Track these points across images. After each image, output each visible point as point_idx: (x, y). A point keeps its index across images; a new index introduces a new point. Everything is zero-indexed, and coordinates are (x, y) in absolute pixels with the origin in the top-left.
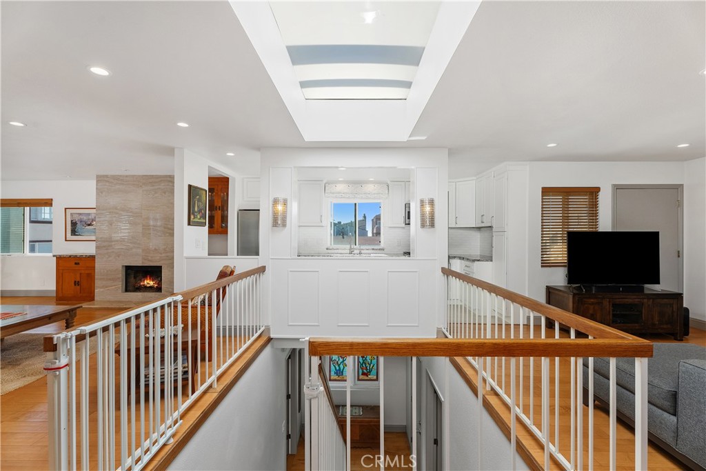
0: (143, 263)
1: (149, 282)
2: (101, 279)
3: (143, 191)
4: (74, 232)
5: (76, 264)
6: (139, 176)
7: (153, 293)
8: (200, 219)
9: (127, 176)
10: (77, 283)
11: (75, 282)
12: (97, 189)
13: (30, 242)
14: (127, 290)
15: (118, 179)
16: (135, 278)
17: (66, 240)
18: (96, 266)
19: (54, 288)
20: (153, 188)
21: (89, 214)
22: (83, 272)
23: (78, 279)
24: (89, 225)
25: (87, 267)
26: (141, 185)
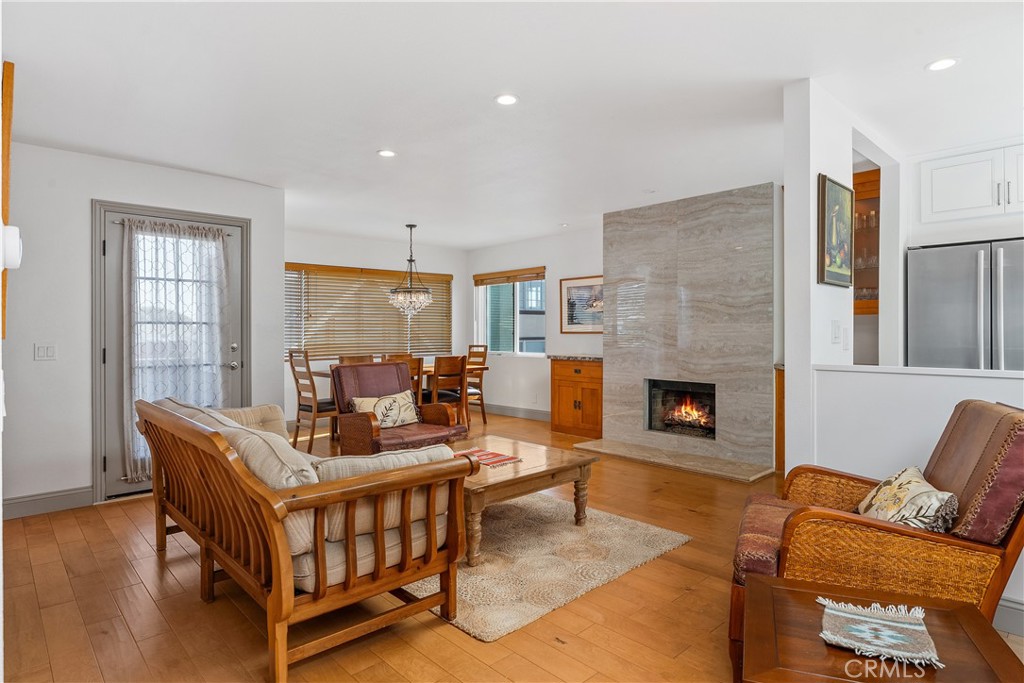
0: (679, 375)
1: (690, 413)
2: (611, 401)
3: (678, 232)
4: (572, 319)
5: (576, 371)
6: (670, 204)
7: (698, 439)
8: (840, 267)
9: (650, 208)
10: (577, 405)
11: (575, 402)
12: (604, 238)
13: (521, 339)
14: (651, 427)
15: (636, 215)
16: (664, 404)
17: (562, 332)
18: (604, 377)
19: (548, 409)
20: (695, 223)
21: (591, 287)
22: (585, 385)
23: (579, 399)
25: (592, 378)
26: (675, 220)
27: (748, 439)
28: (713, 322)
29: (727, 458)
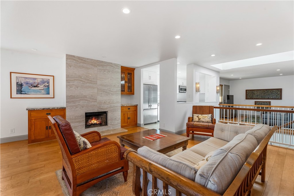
3: (97, 69)
4: (19, 92)
6: (95, 60)
11: (47, 127)
12: (66, 63)
20: (102, 68)
21: (35, 79)
24: (35, 87)
26: (96, 65)
27: (116, 123)
28: (107, 95)
29: (111, 129)
